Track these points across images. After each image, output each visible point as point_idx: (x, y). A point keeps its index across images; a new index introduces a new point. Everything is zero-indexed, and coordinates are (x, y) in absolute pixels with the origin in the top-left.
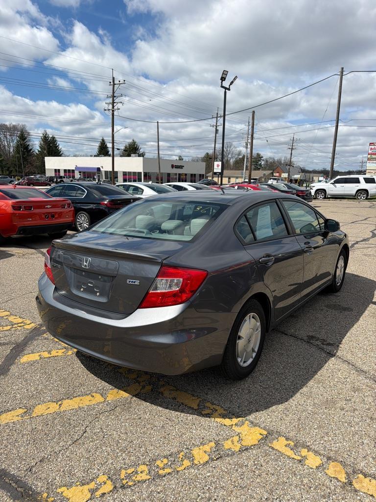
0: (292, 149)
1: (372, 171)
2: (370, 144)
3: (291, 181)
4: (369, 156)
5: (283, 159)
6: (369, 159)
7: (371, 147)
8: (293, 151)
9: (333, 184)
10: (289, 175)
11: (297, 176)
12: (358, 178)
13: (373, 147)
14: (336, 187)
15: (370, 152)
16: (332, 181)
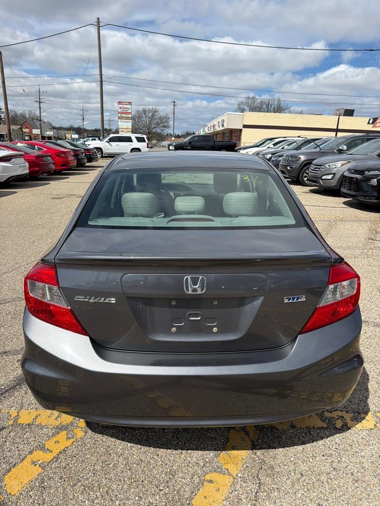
0: (40, 102)
1: (124, 130)
2: (119, 102)
3: (43, 138)
4: (119, 115)
5: (27, 112)
6: (120, 118)
7: (120, 106)
8: (41, 105)
9: (108, 142)
10: (41, 131)
11: (50, 133)
12: (130, 137)
13: (121, 106)
14: (111, 145)
15: (120, 111)
16: (107, 139)
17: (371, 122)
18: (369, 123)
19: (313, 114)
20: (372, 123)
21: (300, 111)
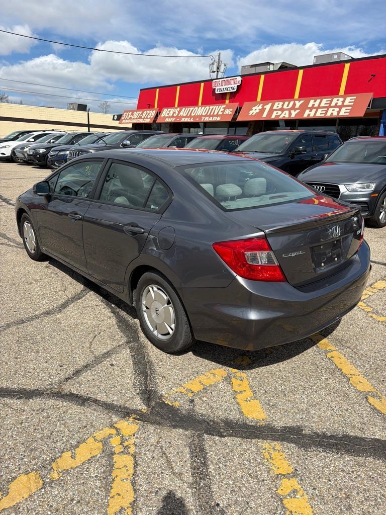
17: (115, 118)
18: (113, 119)
19: (44, 106)
20: (117, 119)
21: (19, 102)
